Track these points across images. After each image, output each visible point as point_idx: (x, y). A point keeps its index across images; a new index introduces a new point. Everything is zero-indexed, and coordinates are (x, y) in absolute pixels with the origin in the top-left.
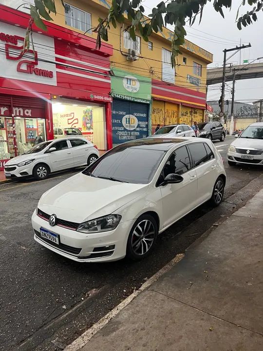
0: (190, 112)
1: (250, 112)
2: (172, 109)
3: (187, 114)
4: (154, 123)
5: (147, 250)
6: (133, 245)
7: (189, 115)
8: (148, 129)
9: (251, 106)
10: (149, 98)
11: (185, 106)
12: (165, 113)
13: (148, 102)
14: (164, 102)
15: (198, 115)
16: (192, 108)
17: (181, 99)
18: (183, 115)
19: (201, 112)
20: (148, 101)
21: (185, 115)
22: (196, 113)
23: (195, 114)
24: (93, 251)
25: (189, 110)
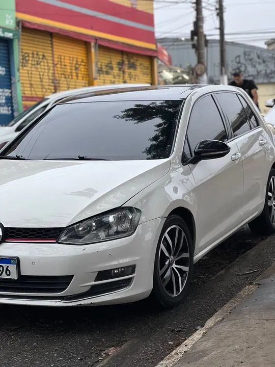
0: (119, 64)
1: (261, 67)
2: (70, 54)
3: (112, 68)
4: (28, 93)
5: (181, 290)
6: (161, 273)
7: (116, 71)
8: (13, 110)
9: (262, 50)
10: (10, 23)
11: (105, 48)
12: (55, 65)
13: (9, 35)
14: (50, 35)
15: (138, 72)
16: (122, 52)
17: (92, 28)
18: (100, 71)
19: (146, 63)
20: (9, 31)
21: (107, 73)
22: (132, 66)
23: (132, 71)
24: (96, 280)
25: (116, 59)
